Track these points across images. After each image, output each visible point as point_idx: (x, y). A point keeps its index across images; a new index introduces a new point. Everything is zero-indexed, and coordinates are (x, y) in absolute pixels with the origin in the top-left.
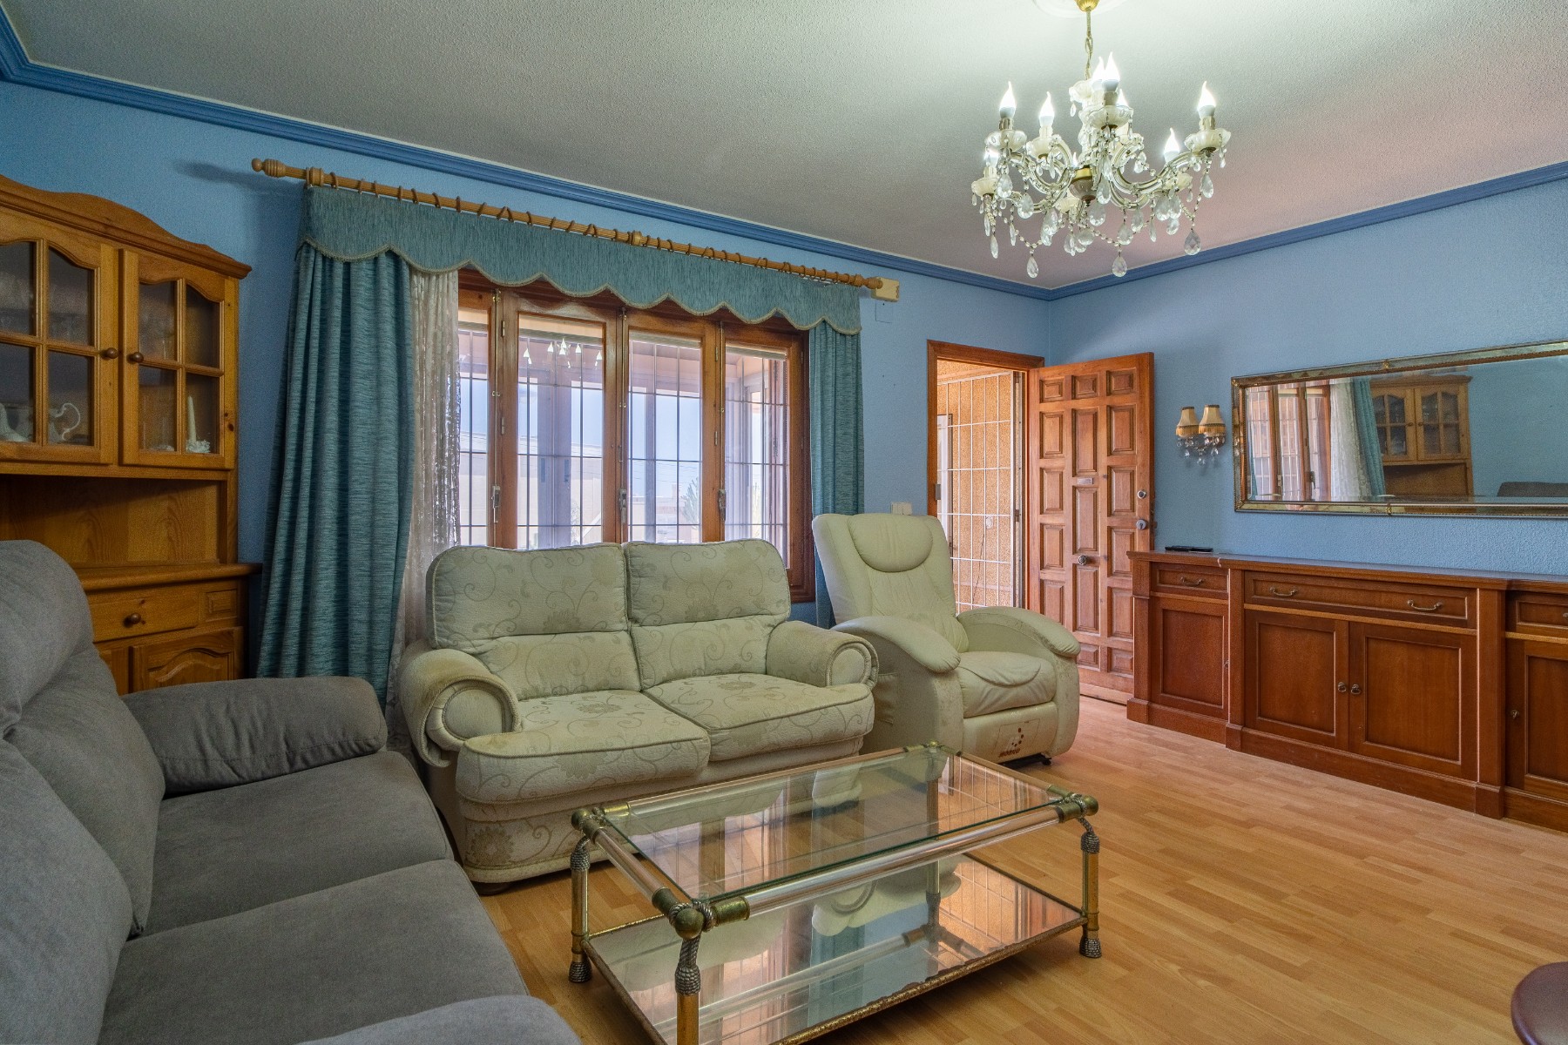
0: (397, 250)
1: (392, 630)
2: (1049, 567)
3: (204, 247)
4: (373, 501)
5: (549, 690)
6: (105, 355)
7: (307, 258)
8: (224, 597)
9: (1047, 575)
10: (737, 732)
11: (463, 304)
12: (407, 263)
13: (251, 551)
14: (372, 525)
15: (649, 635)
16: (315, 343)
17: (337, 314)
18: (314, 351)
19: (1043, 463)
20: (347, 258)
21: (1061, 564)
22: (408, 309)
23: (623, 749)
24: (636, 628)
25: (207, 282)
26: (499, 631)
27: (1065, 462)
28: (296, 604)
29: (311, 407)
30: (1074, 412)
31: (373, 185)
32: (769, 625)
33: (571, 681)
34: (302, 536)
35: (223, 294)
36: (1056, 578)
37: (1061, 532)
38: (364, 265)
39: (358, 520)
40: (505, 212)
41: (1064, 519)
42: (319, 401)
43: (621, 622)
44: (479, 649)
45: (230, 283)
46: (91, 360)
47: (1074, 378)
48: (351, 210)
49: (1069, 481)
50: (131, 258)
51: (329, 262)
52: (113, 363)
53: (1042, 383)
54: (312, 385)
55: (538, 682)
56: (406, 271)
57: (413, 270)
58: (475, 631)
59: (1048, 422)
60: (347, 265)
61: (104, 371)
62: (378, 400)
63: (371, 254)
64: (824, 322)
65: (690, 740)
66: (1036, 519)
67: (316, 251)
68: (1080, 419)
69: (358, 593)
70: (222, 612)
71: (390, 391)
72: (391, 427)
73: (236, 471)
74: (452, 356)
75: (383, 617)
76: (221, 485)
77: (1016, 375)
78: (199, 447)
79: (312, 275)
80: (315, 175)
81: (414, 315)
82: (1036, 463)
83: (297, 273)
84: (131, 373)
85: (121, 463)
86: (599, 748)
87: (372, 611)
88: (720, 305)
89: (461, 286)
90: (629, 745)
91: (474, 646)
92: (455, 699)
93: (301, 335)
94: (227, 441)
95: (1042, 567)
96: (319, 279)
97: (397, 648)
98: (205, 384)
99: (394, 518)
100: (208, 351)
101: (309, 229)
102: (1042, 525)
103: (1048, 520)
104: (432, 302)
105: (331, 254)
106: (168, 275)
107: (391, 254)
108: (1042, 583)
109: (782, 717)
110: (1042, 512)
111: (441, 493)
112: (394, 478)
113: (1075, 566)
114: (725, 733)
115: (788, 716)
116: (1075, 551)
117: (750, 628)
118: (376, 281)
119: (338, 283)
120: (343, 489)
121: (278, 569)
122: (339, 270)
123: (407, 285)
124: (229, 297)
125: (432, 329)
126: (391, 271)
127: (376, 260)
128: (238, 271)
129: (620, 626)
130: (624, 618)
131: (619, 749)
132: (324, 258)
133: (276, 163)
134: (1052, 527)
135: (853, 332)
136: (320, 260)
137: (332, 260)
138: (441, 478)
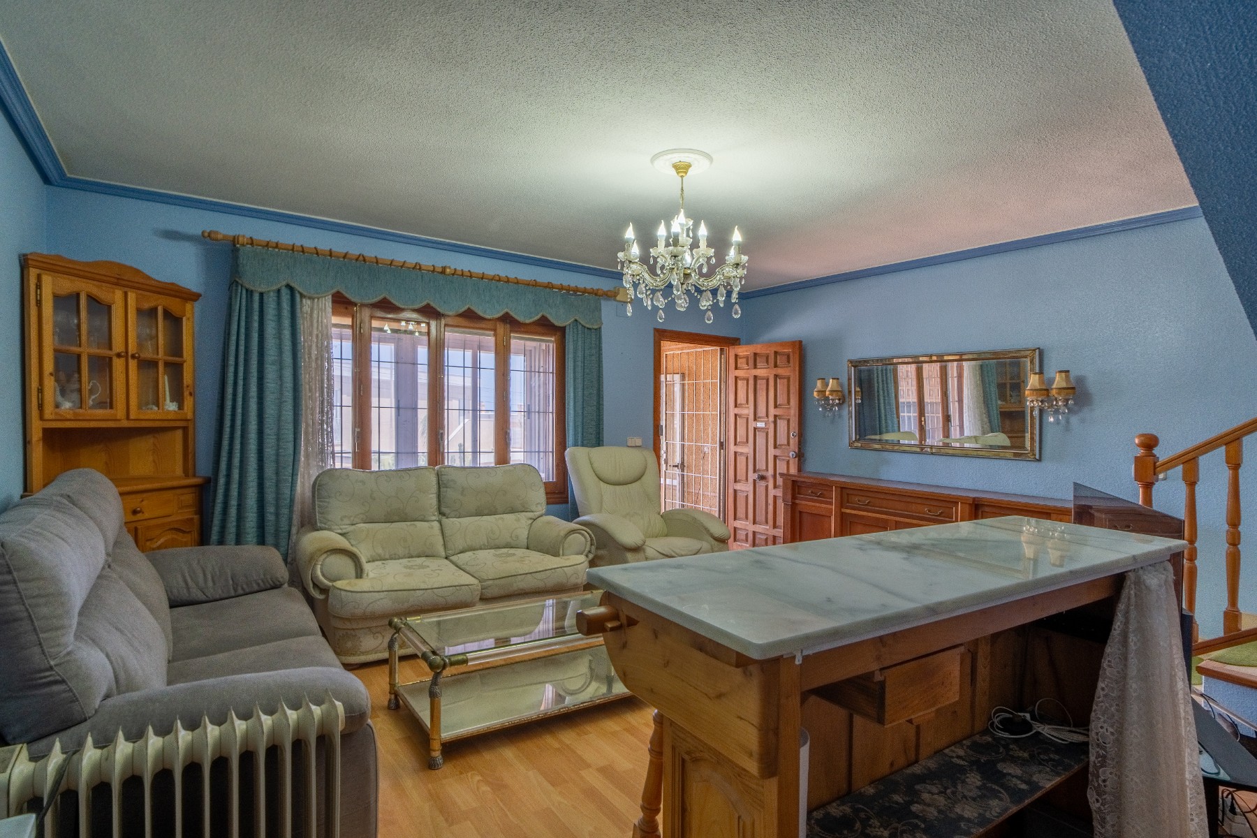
0: (292, 284)
1: (290, 519)
2: (739, 481)
3: (173, 284)
4: (278, 440)
5: (387, 556)
6: (119, 355)
7: (237, 290)
8: (188, 499)
9: (738, 486)
10: (497, 582)
11: (335, 313)
12: (299, 292)
14: (278, 455)
15: (452, 523)
16: (242, 343)
17: (256, 325)
18: (242, 348)
19: (737, 411)
20: (260, 290)
21: (747, 479)
22: (300, 321)
23: (426, 589)
24: (444, 520)
25: (174, 305)
26: (357, 520)
27: (748, 411)
28: (234, 502)
29: (241, 382)
30: (755, 377)
31: (277, 244)
32: (531, 519)
33: (401, 551)
34: (236, 461)
35: (185, 313)
36: (743, 489)
37: (747, 458)
38: (272, 294)
39: (269, 451)
40: (361, 257)
41: (747, 450)
42: (246, 379)
43: (435, 515)
44: (344, 531)
45: (188, 306)
46: (111, 359)
47: (755, 354)
48: (263, 260)
49: (752, 424)
50: (132, 297)
51: (250, 293)
52: (122, 360)
53: (736, 356)
54: (241, 369)
55: (380, 551)
56: (298, 296)
57: (302, 296)
58: (342, 520)
59: (740, 383)
60: (261, 294)
61: (118, 364)
62: (281, 377)
63: (275, 288)
64: (576, 320)
65: (467, 585)
66: (732, 448)
67: (242, 286)
68: (759, 382)
69: (270, 496)
70: (187, 507)
71: (288, 373)
72: (288, 395)
73: (194, 420)
74: (328, 349)
75: (285, 511)
76: (185, 429)
77: (722, 350)
78: (172, 407)
79: (240, 302)
80: (241, 239)
81: (303, 325)
82: (733, 411)
83: (230, 298)
84: (133, 364)
85: (128, 418)
86: (412, 588)
87: (278, 507)
88: (506, 310)
89: (334, 303)
90: (429, 587)
91: (341, 529)
92: (327, 559)
93: (234, 338)
94: (188, 402)
95: (736, 481)
96: (244, 303)
97: (294, 530)
98: (175, 369)
99: (291, 451)
100: (176, 347)
101: (237, 272)
102: (735, 453)
103: (740, 449)
104: (315, 316)
105: (253, 288)
106: (152, 304)
107: (288, 286)
108: (735, 491)
109: (527, 574)
110: (735, 444)
111: (322, 435)
112: (291, 427)
113: (754, 481)
114: (490, 582)
115: (531, 573)
116: (755, 471)
117: (518, 520)
118: (279, 303)
119: (256, 305)
120: (261, 432)
121: (222, 480)
122: (256, 297)
123: (298, 306)
124: (188, 314)
125: (315, 332)
126: (289, 297)
127: (279, 291)
128: (194, 297)
129: (434, 518)
130: (436, 513)
131: (424, 589)
132: (247, 290)
133: (217, 234)
134: (742, 454)
135: (596, 327)
136: (244, 292)
137: (252, 291)
138: (322, 424)
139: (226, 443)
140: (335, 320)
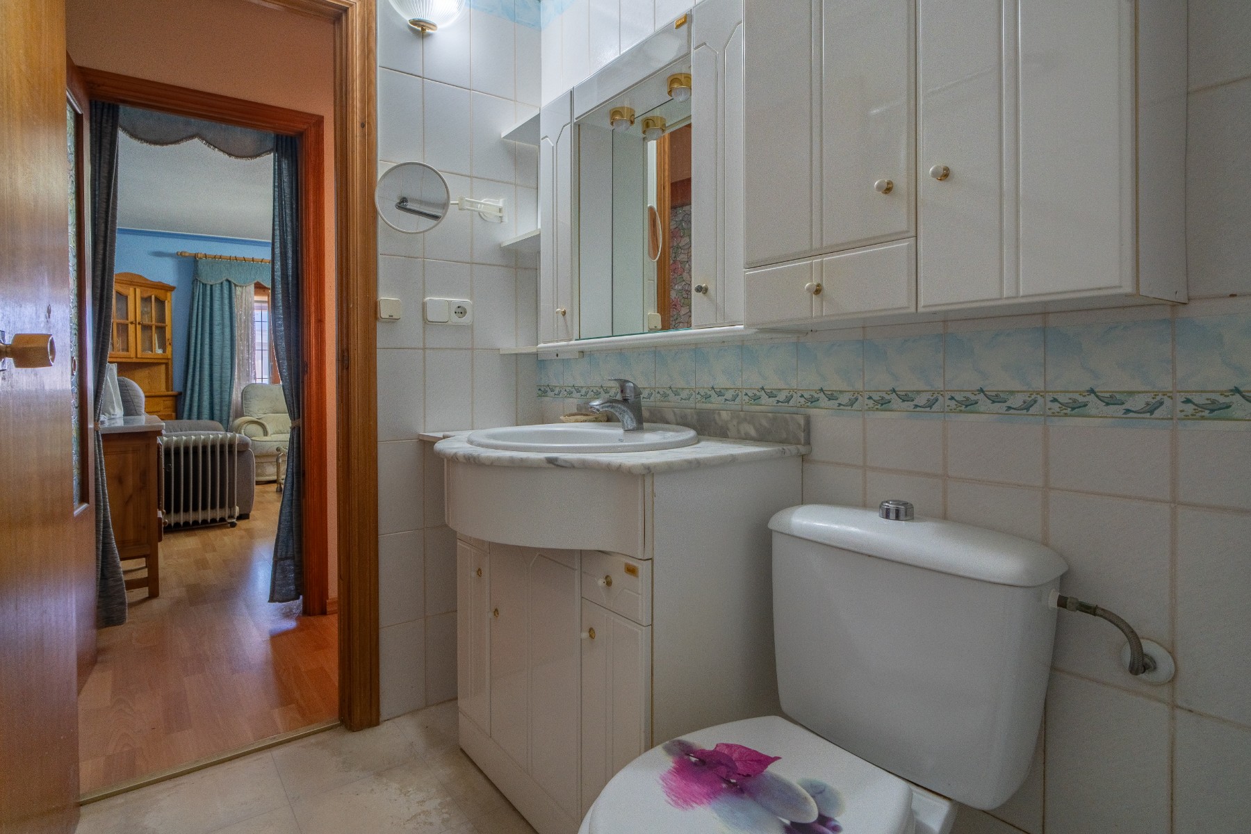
0: (230, 279)
1: (229, 413)
3: (160, 282)
4: (222, 368)
6: (132, 323)
7: (197, 284)
8: (169, 403)
11: (256, 293)
12: (234, 283)
13: (178, 387)
14: (221, 377)
16: (200, 314)
17: (208, 303)
18: (200, 316)
20: (211, 282)
22: (234, 300)
25: (161, 294)
26: (268, 412)
28: (195, 404)
29: (199, 337)
31: (220, 256)
34: (197, 381)
35: (166, 297)
38: (218, 285)
39: (216, 375)
42: (202, 334)
44: (260, 417)
45: (169, 294)
46: (127, 325)
48: (213, 266)
50: (138, 291)
51: (205, 285)
52: (133, 326)
54: (200, 329)
56: (233, 286)
57: (236, 285)
58: (258, 411)
60: (211, 286)
61: (131, 328)
62: (223, 333)
63: (220, 282)
67: (200, 281)
69: (217, 400)
70: (168, 408)
71: (227, 330)
72: (228, 343)
73: (172, 359)
74: (252, 315)
75: (225, 408)
76: (166, 364)
78: (160, 351)
79: (199, 290)
80: (199, 255)
81: (236, 302)
83: (193, 289)
84: (139, 327)
85: (136, 357)
87: (221, 406)
89: (255, 288)
93: (195, 311)
94: (169, 349)
96: (201, 291)
97: (231, 419)
98: (161, 330)
99: (229, 374)
100: (161, 318)
101: (197, 274)
104: (244, 296)
105: (206, 282)
106: (149, 294)
107: (227, 280)
111: (249, 365)
112: (229, 360)
118: (222, 290)
119: (208, 292)
120: (211, 365)
121: (189, 392)
122: (208, 288)
123: (233, 291)
124: (169, 299)
125: (244, 306)
126: (227, 286)
127: (222, 283)
128: (171, 289)
132: (203, 284)
133: (185, 252)
136: (201, 285)
137: (206, 285)
138: (248, 360)
139: (191, 370)
140: (257, 298)
